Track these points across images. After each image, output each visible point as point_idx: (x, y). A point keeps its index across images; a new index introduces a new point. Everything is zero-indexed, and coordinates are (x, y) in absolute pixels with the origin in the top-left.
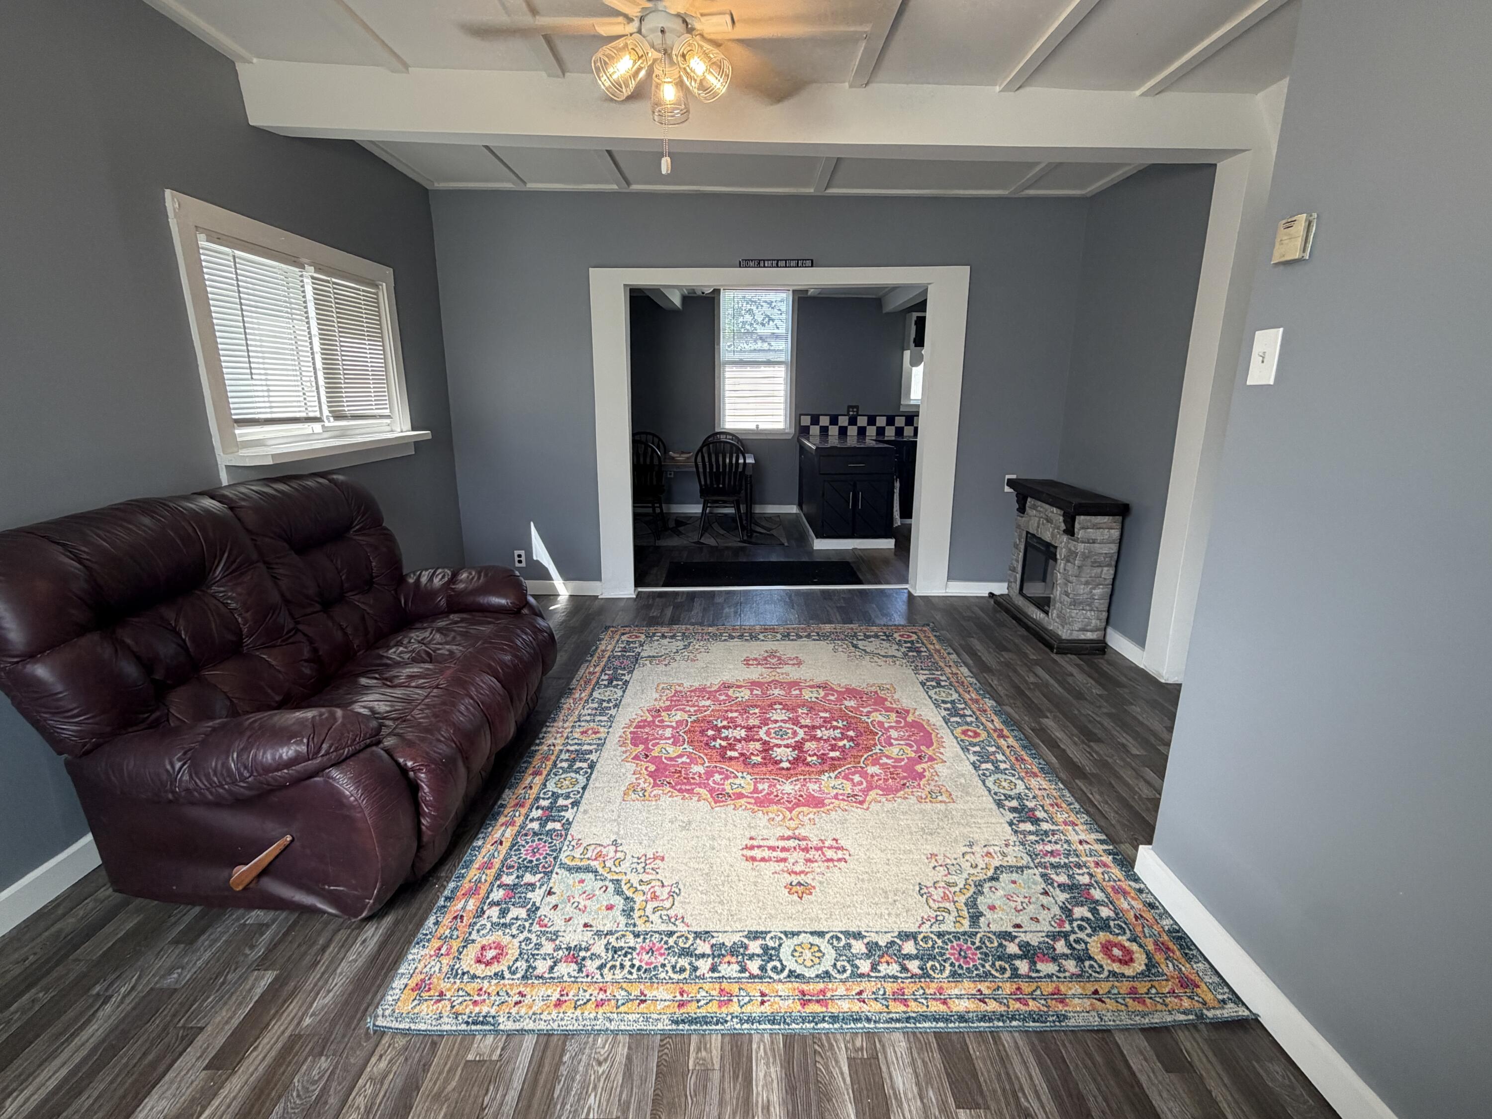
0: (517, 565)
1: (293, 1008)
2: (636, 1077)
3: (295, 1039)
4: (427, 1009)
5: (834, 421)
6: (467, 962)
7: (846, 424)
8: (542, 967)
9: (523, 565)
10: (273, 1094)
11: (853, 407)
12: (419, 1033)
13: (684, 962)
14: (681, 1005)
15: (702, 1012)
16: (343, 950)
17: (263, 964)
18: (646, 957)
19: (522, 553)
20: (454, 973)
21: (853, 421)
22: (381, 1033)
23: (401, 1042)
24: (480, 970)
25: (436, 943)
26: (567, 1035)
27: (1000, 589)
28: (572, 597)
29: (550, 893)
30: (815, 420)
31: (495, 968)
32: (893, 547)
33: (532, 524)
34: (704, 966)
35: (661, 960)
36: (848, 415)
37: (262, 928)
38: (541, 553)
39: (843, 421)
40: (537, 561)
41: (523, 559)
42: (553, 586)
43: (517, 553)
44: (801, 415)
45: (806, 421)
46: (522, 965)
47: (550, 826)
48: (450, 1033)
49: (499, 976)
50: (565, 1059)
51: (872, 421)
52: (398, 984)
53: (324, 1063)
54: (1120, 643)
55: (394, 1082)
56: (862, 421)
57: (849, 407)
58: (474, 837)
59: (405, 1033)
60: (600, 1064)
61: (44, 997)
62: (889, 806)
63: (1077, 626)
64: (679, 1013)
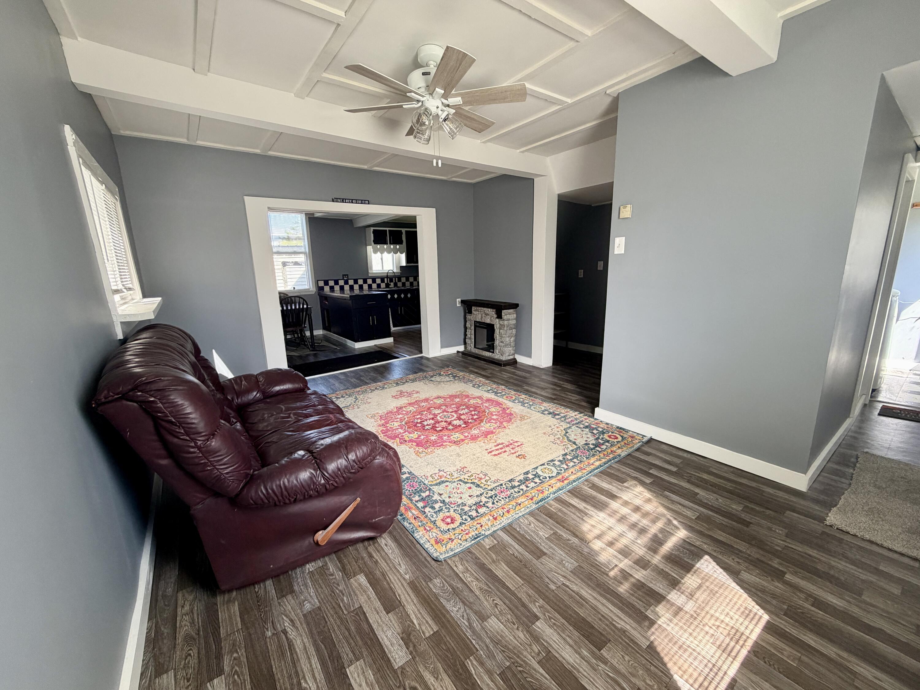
1: (392, 577)
2: (544, 522)
3: (413, 585)
4: (452, 545)
5: (336, 283)
6: (445, 527)
7: (343, 284)
8: (473, 514)
10: (433, 599)
11: (345, 275)
12: (460, 552)
13: (516, 490)
14: (532, 499)
15: (540, 498)
16: (382, 552)
17: (349, 576)
18: (503, 494)
20: (444, 532)
21: (346, 283)
22: (442, 561)
23: (456, 559)
24: (452, 526)
25: (421, 529)
26: (509, 524)
27: (461, 348)
29: (440, 494)
30: (326, 283)
31: (457, 522)
32: (393, 341)
33: (214, 351)
34: (523, 487)
35: (509, 492)
36: (343, 279)
39: (341, 283)
44: (318, 281)
45: (321, 284)
46: (465, 517)
48: (470, 546)
49: (462, 523)
50: (518, 530)
51: (356, 282)
52: (427, 546)
53: (436, 580)
54: (521, 359)
56: (351, 282)
57: (343, 275)
59: (454, 555)
60: (530, 525)
62: (514, 425)
63: (507, 354)
64: (534, 502)
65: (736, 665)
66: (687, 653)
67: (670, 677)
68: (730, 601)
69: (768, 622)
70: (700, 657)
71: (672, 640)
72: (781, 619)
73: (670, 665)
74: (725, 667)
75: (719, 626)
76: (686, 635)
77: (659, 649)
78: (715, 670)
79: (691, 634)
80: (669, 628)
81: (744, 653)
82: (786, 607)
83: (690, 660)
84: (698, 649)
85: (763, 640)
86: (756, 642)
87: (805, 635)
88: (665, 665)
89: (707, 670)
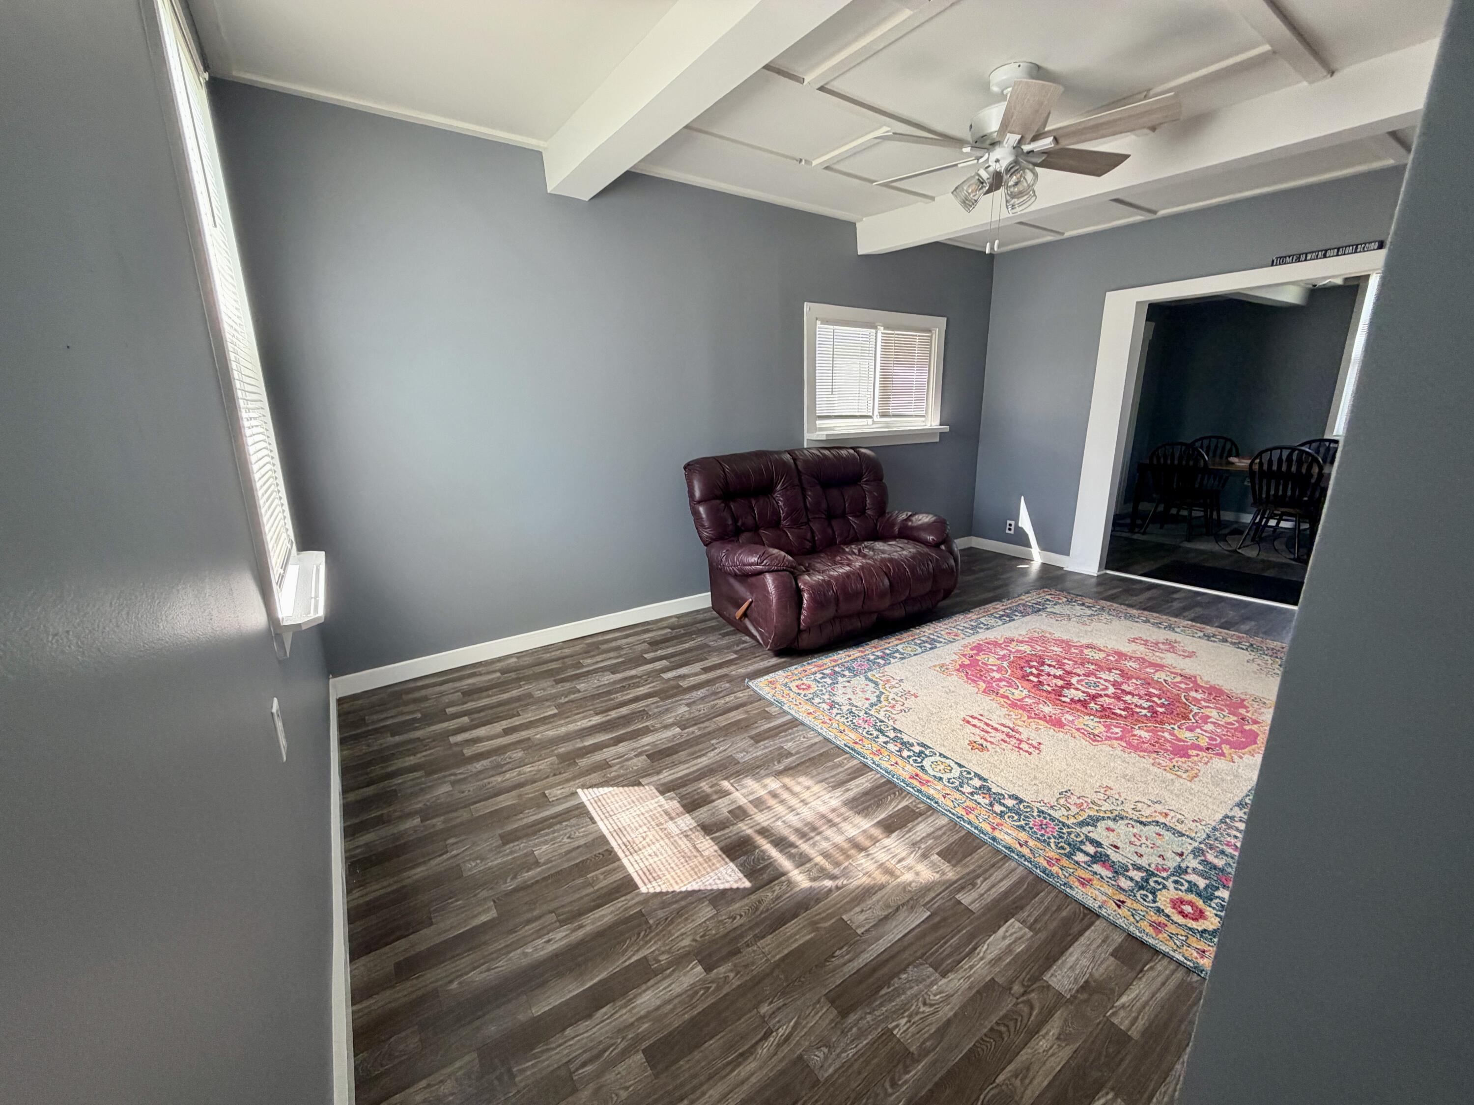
0: (1008, 531)
1: (733, 667)
3: (726, 675)
4: (767, 689)
6: (793, 686)
8: (817, 700)
9: (1012, 532)
12: (758, 694)
13: (875, 733)
14: (856, 743)
15: (861, 750)
16: (762, 660)
17: (736, 652)
18: (860, 722)
19: (1013, 523)
20: (786, 685)
22: (748, 687)
23: (751, 693)
24: (795, 689)
25: (789, 673)
26: (802, 724)
28: (1043, 564)
29: (849, 682)
31: (801, 691)
33: (1022, 497)
34: (882, 739)
35: (866, 726)
37: (745, 642)
38: (1025, 522)
40: (1022, 528)
41: (1013, 528)
42: (1030, 554)
43: (1009, 522)
46: (811, 696)
47: (879, 661)
48: (767, 700)
49: (799, 694)
52: (766, 677)
53: (728, 685)
55: (739, 701)
58: (841, 650)
59: (755, 692)
61: (683, 632)
64: (851, 744)
65: (606, 832)
66: (626, 804)
67: (612, 786)
68: (672, 868)
69: (636, 887)
70: (620, 810)
71: (641, 800)
72: (637, 903)
73: (621, 789)
74: (606, 822)
75: (644, 839)
76: (643, 811)
77: (636, 788)
78: (607, 815)
79: (643, 814)
80: (653, 801)
81: (613, 844)
82: (651, 922)
83: (620, 803)
84: (627, 812)
85: (619, 867)
86: (619, 859)
87: (612, 912)
88: (623, 786)
89: (609, 809)
